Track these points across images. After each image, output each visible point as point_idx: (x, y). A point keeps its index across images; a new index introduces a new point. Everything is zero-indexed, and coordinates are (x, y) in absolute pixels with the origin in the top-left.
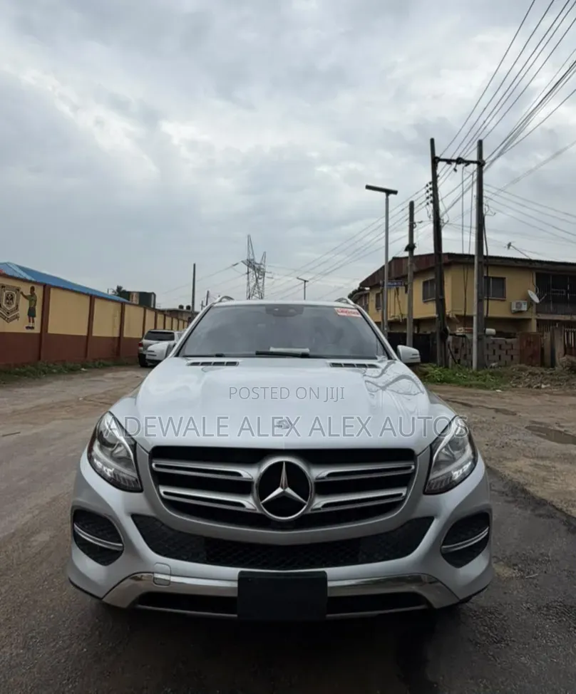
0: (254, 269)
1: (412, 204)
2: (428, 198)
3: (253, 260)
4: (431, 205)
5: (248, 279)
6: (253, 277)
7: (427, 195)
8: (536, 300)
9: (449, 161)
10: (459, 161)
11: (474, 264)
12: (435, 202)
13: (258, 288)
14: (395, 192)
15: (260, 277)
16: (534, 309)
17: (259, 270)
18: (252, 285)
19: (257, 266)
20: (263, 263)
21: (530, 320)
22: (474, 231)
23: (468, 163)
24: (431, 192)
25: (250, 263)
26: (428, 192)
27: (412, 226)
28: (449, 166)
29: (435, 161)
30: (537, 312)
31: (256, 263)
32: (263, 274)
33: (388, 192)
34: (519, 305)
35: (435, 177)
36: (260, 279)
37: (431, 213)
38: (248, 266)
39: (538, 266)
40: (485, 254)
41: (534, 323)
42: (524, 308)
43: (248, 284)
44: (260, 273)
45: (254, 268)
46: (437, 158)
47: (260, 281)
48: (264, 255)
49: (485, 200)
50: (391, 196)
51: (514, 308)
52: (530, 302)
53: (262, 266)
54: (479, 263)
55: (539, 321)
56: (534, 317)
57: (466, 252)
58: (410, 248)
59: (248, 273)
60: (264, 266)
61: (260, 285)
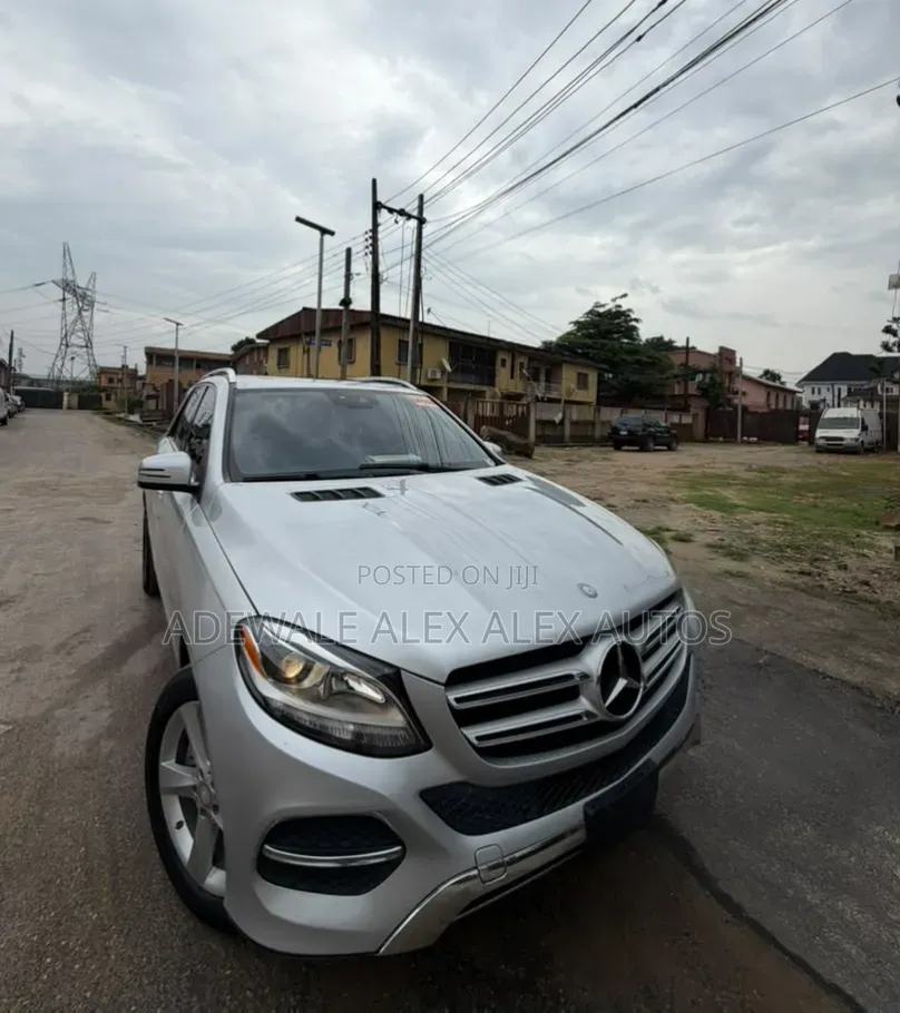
0: (75, 296)
1: (349, 251)
2: (367, 247)
3: (74, 281)
4: (370, 257)
5: (64, 309)
6: (72, 308)
7: (366, 244)
8: (448, 368)
9: (391, 211)
10: (402, 212)
11: (408, 329)
12: (375, 253)
13: (83, 323)
14: (332, 233)
15: (86, 308)
16: (445, 378)
17: (84, 297)
18: (70, 319)
19: (79, 291)
20: (90, 287)
21: (441, 388)
22: (411, 293)
23: (409, 217)
24: (370, 241)
25: (68, 286)
26: (367, 240)
27: (348, 277)
28: (390, 215)
29: (377, 206)
30: (449, 381)
31: (79, 287)
32: (92, 304)
33: (324, 231)
34: (434, 373)
35: (375, 225)
36: (86, 310)
37: (370, 266)
38: (64, 289)
39: (452, 334)
40: (420, 320)
41: (445, 392)
42: (438, 376)
43: (64, 316)
44: (86, 302)
45: (74, 293)
46: (380, 203)
47: (84, 313)
48: (93, 277)
49: (423, 262)
50: (327, 237)
51: (429, 376)
52: (443, 370)
53: (89, 293)
54: (415, 329)
55: (450, 390)
56: (445, 385)
57: (403, 316)
58: (346, 302)
59: (64, 300)
60: (94, 292)
61: (87, 320)
